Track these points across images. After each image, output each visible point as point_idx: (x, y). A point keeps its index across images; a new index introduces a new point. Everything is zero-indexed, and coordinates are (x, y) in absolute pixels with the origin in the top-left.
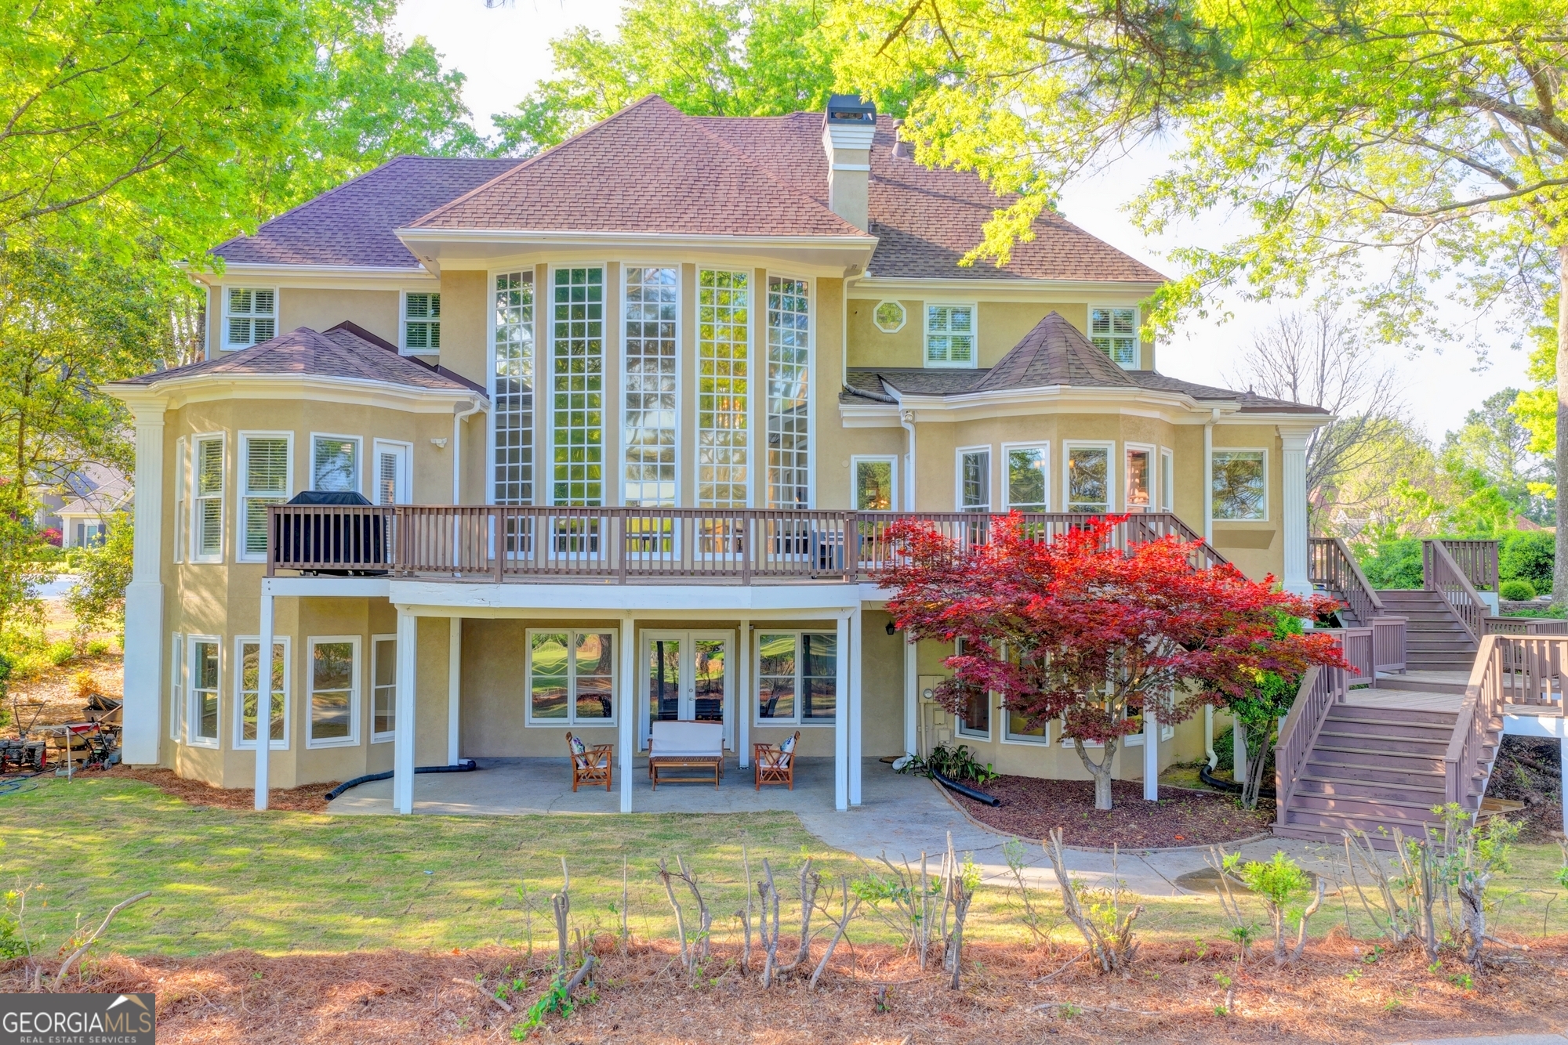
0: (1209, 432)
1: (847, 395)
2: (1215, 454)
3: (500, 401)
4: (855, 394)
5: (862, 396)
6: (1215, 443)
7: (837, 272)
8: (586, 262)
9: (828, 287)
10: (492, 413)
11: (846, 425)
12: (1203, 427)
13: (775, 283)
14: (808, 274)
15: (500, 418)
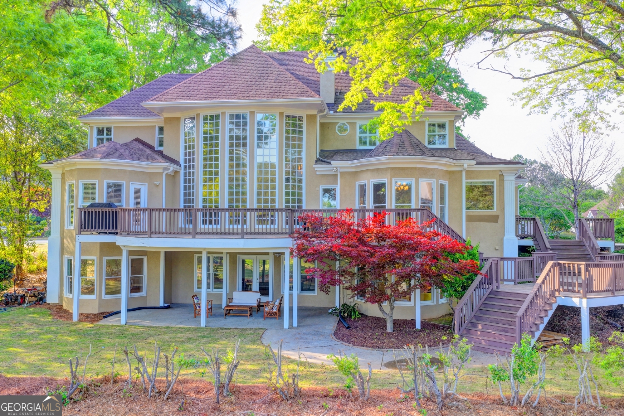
0: (464, 174)
1: (318, 161)
2: (467, 183)
3: (185, 167)
4: (322, 161)
5: (324, 161)
6: (467, 178)
7: (314, 112)
8: (214, 112)
9: (311, 118)
10: (182, 171)
11: (318, 173)
12: (462, 171)
13: (288, 116)
14: (303, 113)
15: (185, 173)
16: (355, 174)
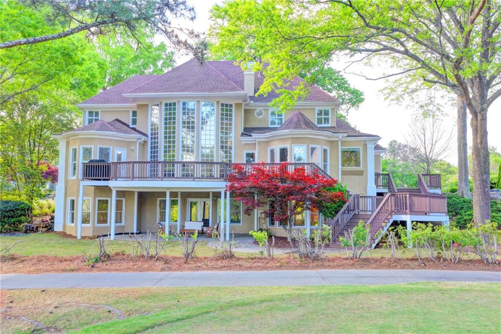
0: (340, 142)
1: (243, 134)
2: (341, 149)
3: (152, 138)
4: (245, 134)
5: (247, 135)
6: (341, 146)
7: (240, 102)
8: (172, 101)
9: (238, 105)
10: (149, 141)
11: (242, 143)
12: (338, 141)
13: (222, 105)
14: (233, 103)
15: (152, 143)
16: (268, 143)
